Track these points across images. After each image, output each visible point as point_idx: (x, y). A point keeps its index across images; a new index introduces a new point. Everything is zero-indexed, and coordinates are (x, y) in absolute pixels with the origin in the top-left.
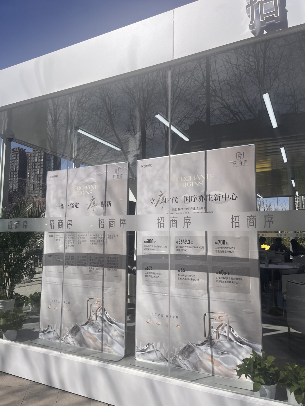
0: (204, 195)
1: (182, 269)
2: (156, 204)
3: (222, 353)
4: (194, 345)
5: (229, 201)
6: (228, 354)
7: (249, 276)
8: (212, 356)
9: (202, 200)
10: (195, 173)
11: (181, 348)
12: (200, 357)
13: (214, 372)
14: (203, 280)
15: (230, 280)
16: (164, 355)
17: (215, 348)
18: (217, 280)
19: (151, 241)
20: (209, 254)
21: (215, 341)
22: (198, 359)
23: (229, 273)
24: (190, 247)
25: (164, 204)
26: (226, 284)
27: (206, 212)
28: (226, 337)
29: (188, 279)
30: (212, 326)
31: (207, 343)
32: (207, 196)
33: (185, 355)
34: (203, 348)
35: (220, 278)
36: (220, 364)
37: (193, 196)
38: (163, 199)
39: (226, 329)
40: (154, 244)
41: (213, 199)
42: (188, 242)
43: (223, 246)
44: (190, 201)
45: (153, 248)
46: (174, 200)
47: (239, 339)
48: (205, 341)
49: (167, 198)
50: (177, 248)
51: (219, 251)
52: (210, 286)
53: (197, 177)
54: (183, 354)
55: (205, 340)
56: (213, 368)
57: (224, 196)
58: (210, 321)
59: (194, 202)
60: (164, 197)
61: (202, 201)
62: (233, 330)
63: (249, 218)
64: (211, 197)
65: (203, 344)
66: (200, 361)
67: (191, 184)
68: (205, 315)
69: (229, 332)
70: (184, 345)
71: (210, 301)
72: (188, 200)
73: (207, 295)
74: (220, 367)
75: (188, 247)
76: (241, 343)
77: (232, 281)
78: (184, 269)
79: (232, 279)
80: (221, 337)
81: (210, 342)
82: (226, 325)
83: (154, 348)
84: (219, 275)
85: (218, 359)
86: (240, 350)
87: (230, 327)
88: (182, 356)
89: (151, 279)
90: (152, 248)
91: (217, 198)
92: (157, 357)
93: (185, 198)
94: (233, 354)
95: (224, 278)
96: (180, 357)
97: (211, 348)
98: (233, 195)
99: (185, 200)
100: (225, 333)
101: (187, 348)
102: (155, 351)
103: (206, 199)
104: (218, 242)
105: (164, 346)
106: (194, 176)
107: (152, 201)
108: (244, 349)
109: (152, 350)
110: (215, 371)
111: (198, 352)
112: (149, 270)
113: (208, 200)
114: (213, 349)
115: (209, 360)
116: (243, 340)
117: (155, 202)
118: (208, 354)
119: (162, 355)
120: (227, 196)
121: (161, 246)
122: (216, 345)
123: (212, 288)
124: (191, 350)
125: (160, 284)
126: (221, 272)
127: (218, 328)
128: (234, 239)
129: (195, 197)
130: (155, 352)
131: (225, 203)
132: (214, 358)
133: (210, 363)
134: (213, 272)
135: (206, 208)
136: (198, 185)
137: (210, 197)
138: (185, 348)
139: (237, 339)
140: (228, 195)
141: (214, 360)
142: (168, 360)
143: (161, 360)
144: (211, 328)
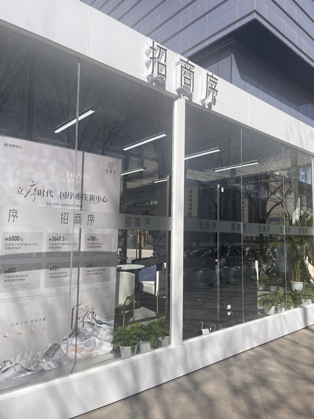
0: (80, 193)
1: (54, 267)
2: (25, 194)
3: (86, 339)
4: (60, 342)
5: (101, 203)
6: (90, 337)
7: (110, 266)
8: (76, 345)
11: (46, 350)
13: (76, 359)
14: (74, 276)
16: (24, 366)
17: (80, 337)
18: (87, 273)
19: (16, 238)
20: (82, 249)
21: (80, 330)
22: (62, 354)
23: (96, 266)
24: (64, 244)
25: (37, 196)
26: (94, 276)
27: (81, 210)
28: (90, 322)
29: (59, 277)
30: (79, 316)
31: (73, 335)
32: (83, 195)
33: (50, 356)
34: (69, 340)
35: (89, 271)
36: (82, 349)
37: (70, 192)
38: (35, 190)
39: (90, 316)
40: (19, 242)
41: (89, 198)
42: (62, 239)
43: (94, 242)
44: (67, 197)
45: (19, 246)
46: (49, 194)
47: (99, 321)
48: (71, 334)
49: (41, 190)
50: (50, 246)
51: (90, 247)
52: (81, 279)
54: (47, 356)
55: (71, 332)
56: (76, 356)
57: (98, 198)
58: (77, 312)
59: (71, 199)
60: (36, 188)
61: (79, 199)
62: (95, 315)
63: (136, 219)
65: (70, 336)
66: (65, 355)
67: (69, 180)
68: (73, 308)
69: (93, 317)
70: (49, 346)
71: (79, 294)
72: (64, 195)
73: (76, 289)
74: (82, 353)
75: (62, 244)
76: (101, 324)
77: (98, 272)
78: (56, 267)
79: (98, 270)
80: (86, 325)
81: (76, 333)
82: (91, 312)
83: (11, 363)
84: (88, 269)
85: (82, 346)
86: (99, 330)
87: (94, 313)
88: (46, 359)
89: (15, 283)
90: (17, 247)
91: (92, 198)
92: (16, 371)
93: (62, 194)
94: (94, 335)
95: (92, 271)
96: (44, 360)
97: (76, 338)
98: (104, 198)
99: (62, 196)
100: (89, 320)
101: (53, 348)
103: (82, 198)
104: (90, 239)
105: (25, 357)
106: (72, 173)
107: (20, 190)
108: (102, 328)
109: (9, 366)
111: (63, 346)
112: (10, 273)
113: (84, 198)
114: (78, 338)
115: (73, 350)
116: (102, 321)
117: (24, 192)
118: (72, 345)
119: (22, 367)
121: (30, 244)
122: (81, 333)
123: (81, 281)
124: (56, 348)
125: (27, 287)
126: (90, 266)
127: (84, 318)
128: (103, 236)
129: (72, 194)
130: (13, 367)
131: (97, 203)
133: (74, 353)
134: (84, 267)
135: (81, 207)
136: (75, 183)
137: (86, 196)
138: (50, 348)
139: (97, 322)
140: (101, 197)
141: (77, 349)
142: (30, 369)
143: (20, 372)
144: (78, 318)
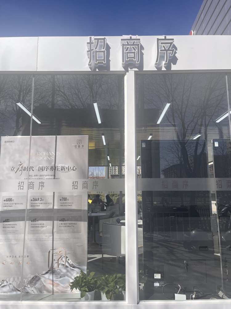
0: (53, 166)
3: (60, 277)
4: (40, 275)
5: (71, 172)
6: (64, 276)
7: (81, 221)
8: (53, 281)
9: (52, 170)
10: (48, 151)
11: (30, 279)
12: (44, 283)
14: (50, 227)
15: (69, 225)
16: (15, 287)
17: (56, 275)
18: (60, 225)
19: (10, 200)
20: (55, 207)
21: (55, 269)
22: (42, 285)
23: (68, 220)
24: (41, 203)
25: (23, 171)
26: (66, 228)
27: (54, 178)
28: (64, 265)
29: (38, 227)
30: (54, 259)
31: (50, 272)
32: (56, 167)
33: (33, 284)
34: (47, 276)
35: (62, 224)
36: (58, 285)
37: (46, 166)
38: (22, 168)
39: (64, 259)
40: (12, 202)
42: (40, 200)
43: (65, 202)
44: (43, 170)
45: (12, 205)
46: (31, 169)
48: (48, 271)
49: (25, 167)
50: (32, 205)
51: (62, 206)
52: (54, 230)
53: (50, 154)
54: (31, 283)
55: (49, 269)
56: (53, 289)
57: (68, 168)
58: (53, 255)
59: (47, 171)
60: (23, 166)
62: (69, 260)
63: (83, 183)
64: (59, 168)
65: (47, 273)
66: (44, 286)
67: (45, 158)
68: (49, 252)
69: (66, 261)
70: (32, 276)
71: (54, 241)
72: (42, 169)
73: (52, 237)
74: (58, 287)
75: (40, 203)
76: (73, 267)
78: (36, 219)
80: (60, 266)
81: (52, 271)
82: (64, 256)
83: (7, 282)
84: (61, 222)
85: (57, 282)
86: (72, 272)
87: (67, 257)
88: (30, 285)
89: (8, 229)
90: (10, 205)
91: (63, 169)
92: (10, 289)
93: (40, 168)
94: (68, 276)
95: (64, 224)
96: (29, 286)
97: (53, 275)
98: (73, 167)
99: (40, 169)
100: (63, 263)
101: (35, 278)
102: (8, 285)
103: (55, 169)
104: (62, 199)
105: (16, 280)
106: (47, 153)
107: (13, 169)
108: (75, 271)
109: (6, 284)
110: (54, 291)
111: (42, 279)
112: (6, 222)
113: (57, 170)
114: (54, 275)
115: (50, 284)
116: (75, 265)
117: (15, 170)
118: (50, 280)
120: (69, 168)
121: (18, 204)
122: (57, 272)
123: (55, 231)
124: (37, 279)
125: (15, 232)
126: (63, 220)
127: (58, 260)
128: (72, 197)
131: (68, 172)
132: (54, 282)
133: (51, 286)
134: (57, 220)
135: (54, 176)
136: (50, 159)
138: (33, 278)
139: (71, 265)
142: (19, 290)
143: (13, 290)
144: (54, 260)
